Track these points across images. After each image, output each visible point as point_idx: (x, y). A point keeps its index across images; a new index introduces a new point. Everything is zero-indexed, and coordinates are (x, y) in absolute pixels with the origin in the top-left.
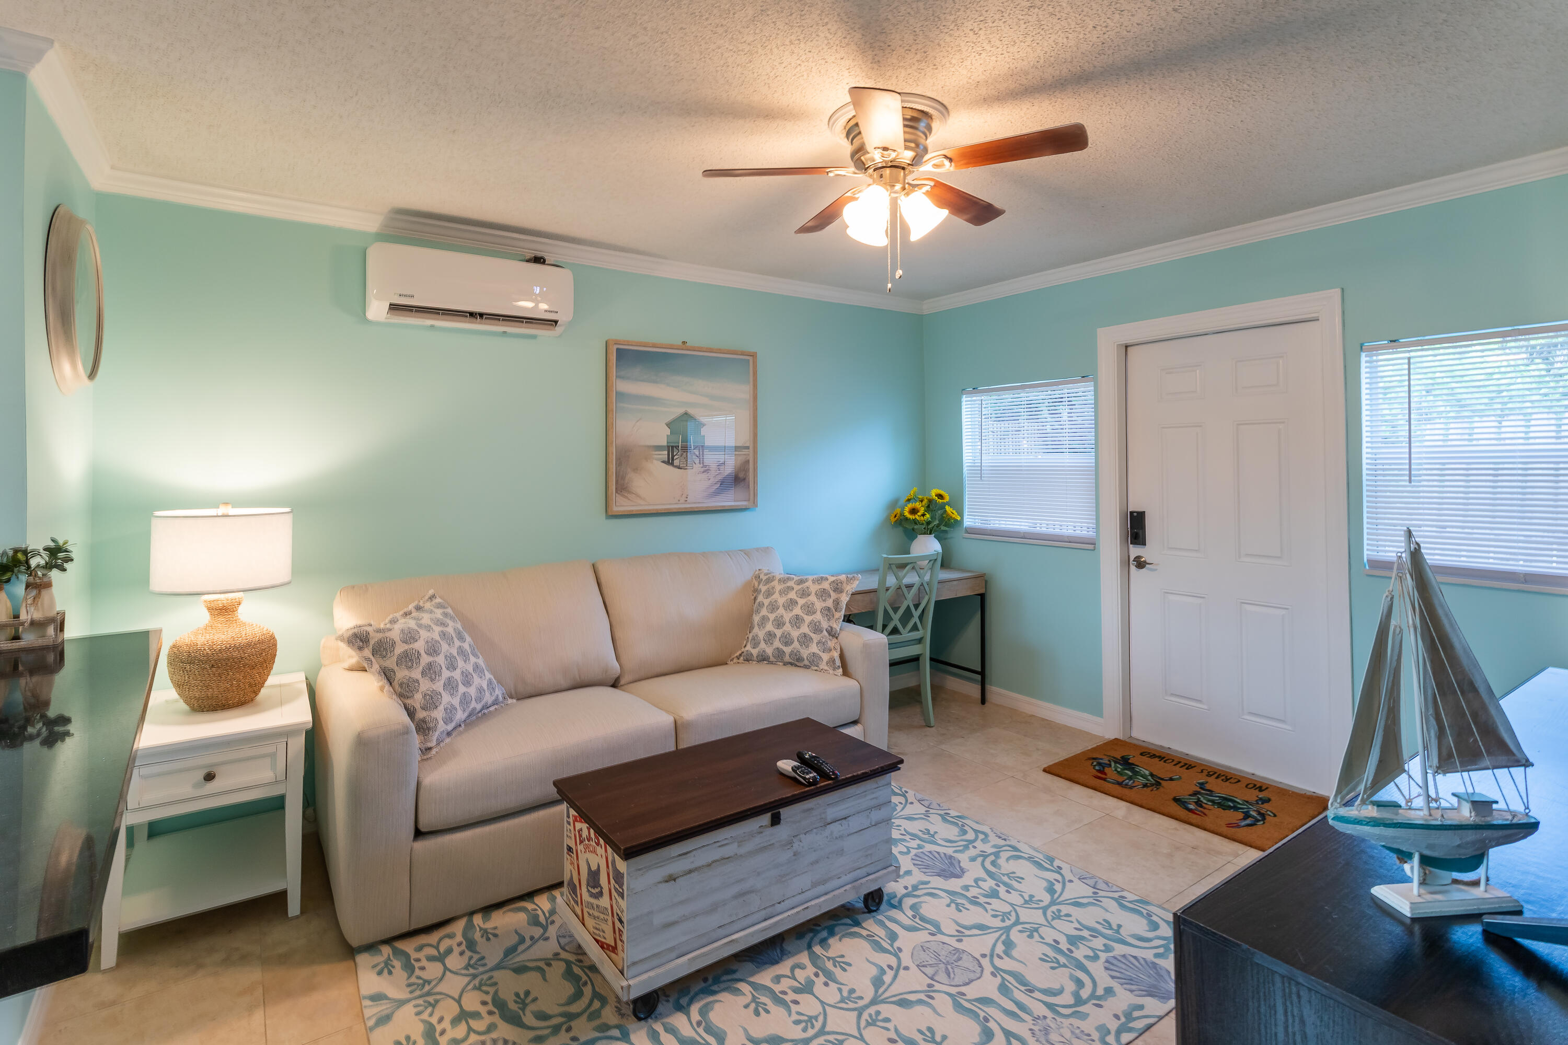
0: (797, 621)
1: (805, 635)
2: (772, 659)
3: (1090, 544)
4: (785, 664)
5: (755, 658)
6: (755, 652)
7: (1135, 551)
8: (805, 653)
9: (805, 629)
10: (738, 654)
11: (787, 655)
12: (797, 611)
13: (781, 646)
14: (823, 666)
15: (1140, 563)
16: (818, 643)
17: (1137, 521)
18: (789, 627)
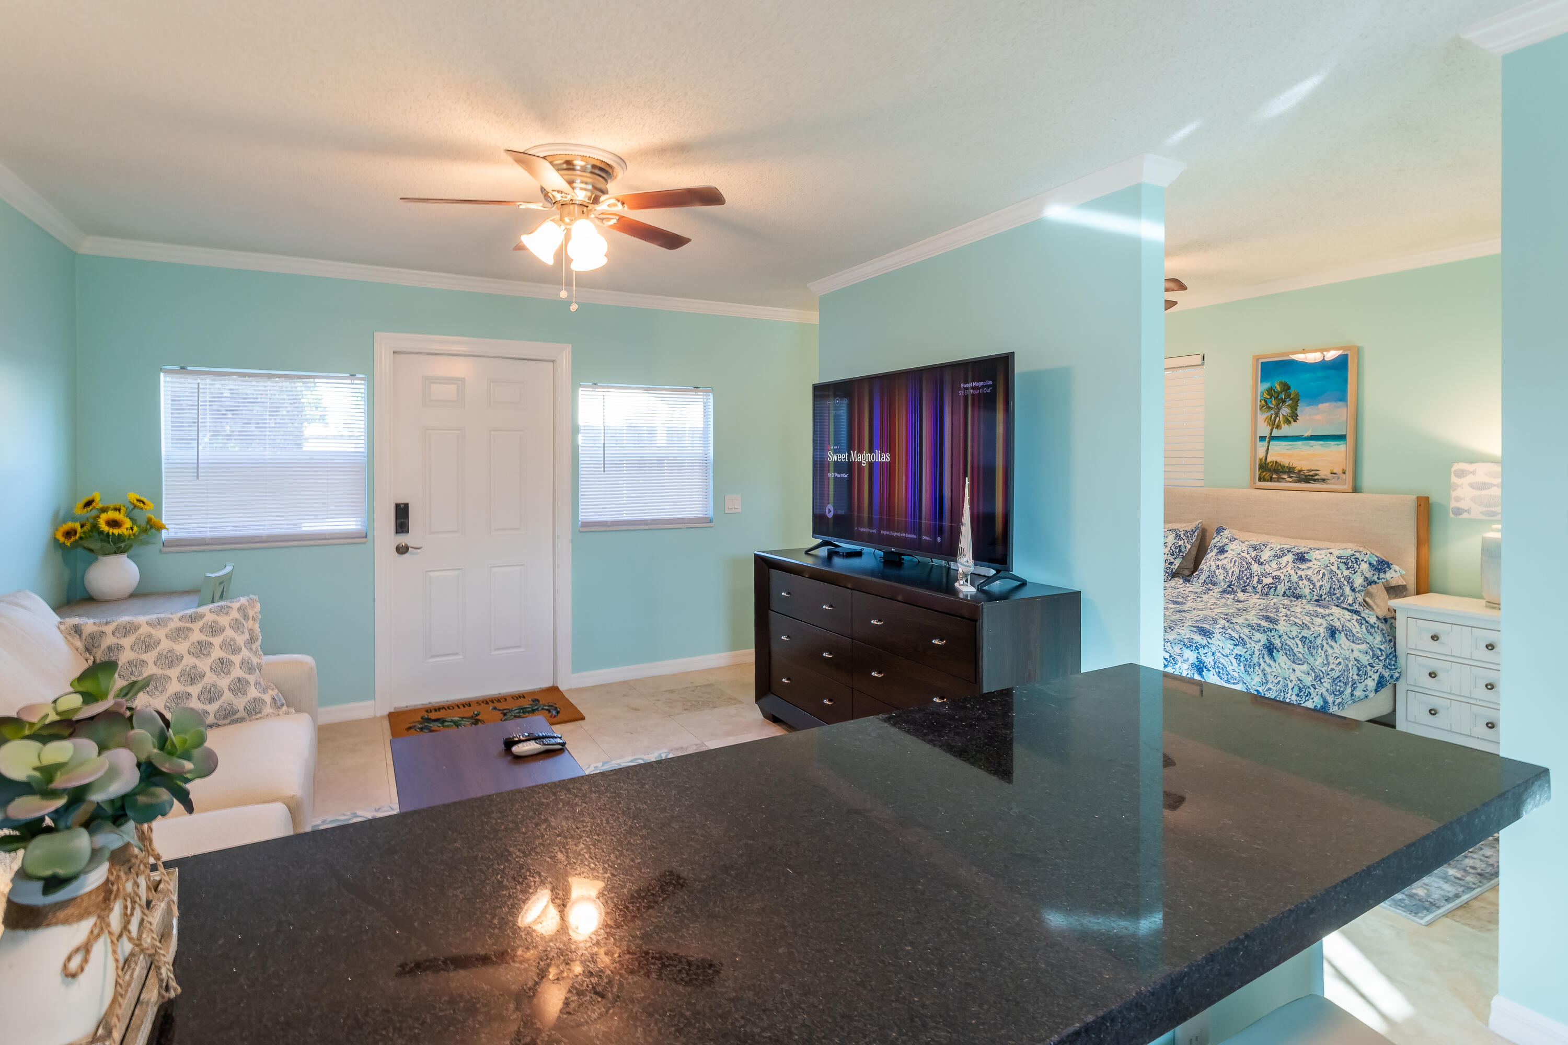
0: (223, 666)
1: (239, 680)
3: (361, 538)
7: (403, 539)
8: (240, 703)
9: (237, 672)
11: (212, 715)
12: (217, 653)
14: (268, 710)
15: (402, 550)
16: (255, 685)
17: (402, 513)
18: (210, 678)
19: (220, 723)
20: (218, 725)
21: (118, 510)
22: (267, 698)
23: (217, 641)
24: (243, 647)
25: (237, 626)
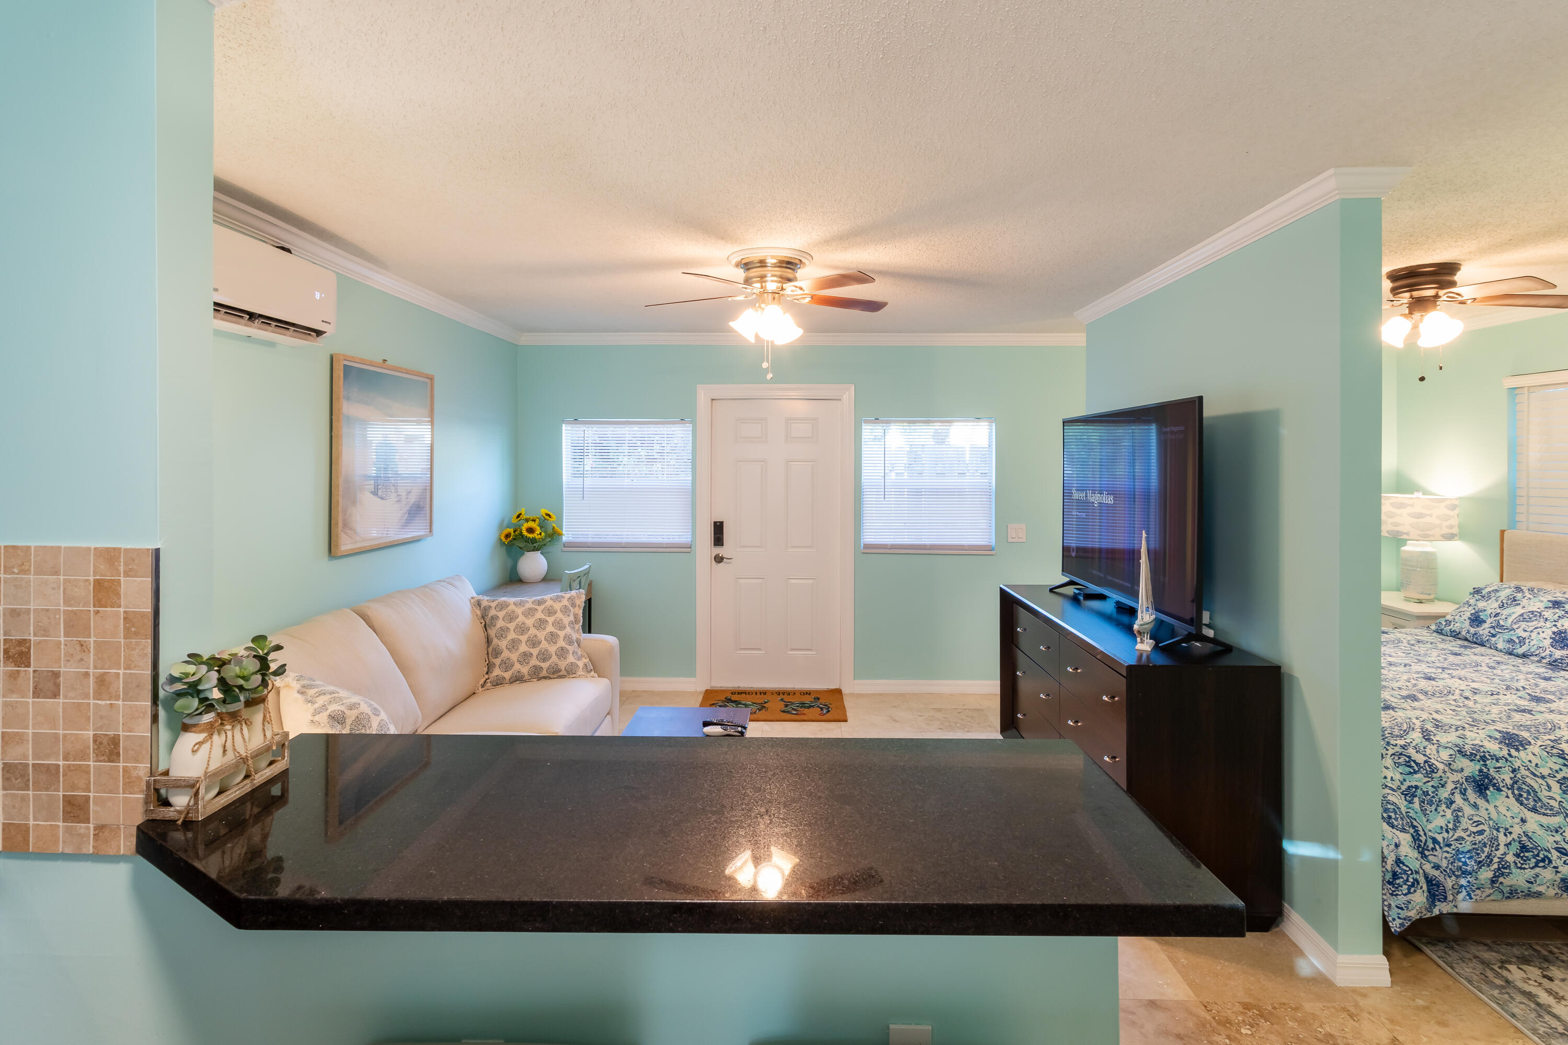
0: (552, 638)
1: (562, 649)
2: (527, 677)
3: (687, 548)
4: (539, 679)
5: (507, 681)
6: (507, 675)
7: (716, 550)
8: (562, 665)
9: (561, 643)
10: (482, 682)
11: (543, 670)
12: (550, 628)
13: (538, 663)
14: (580, 672)
15: (719, 559)
16: (573, 653)
17: (719, 529)
18: (544, 645)
19: (551, 676)
20: (551, 678)
21: (534, 521)
22: (581, 664)
23: (551, 620)
24: (567, 627)
25: (565, 610)
